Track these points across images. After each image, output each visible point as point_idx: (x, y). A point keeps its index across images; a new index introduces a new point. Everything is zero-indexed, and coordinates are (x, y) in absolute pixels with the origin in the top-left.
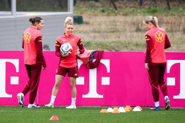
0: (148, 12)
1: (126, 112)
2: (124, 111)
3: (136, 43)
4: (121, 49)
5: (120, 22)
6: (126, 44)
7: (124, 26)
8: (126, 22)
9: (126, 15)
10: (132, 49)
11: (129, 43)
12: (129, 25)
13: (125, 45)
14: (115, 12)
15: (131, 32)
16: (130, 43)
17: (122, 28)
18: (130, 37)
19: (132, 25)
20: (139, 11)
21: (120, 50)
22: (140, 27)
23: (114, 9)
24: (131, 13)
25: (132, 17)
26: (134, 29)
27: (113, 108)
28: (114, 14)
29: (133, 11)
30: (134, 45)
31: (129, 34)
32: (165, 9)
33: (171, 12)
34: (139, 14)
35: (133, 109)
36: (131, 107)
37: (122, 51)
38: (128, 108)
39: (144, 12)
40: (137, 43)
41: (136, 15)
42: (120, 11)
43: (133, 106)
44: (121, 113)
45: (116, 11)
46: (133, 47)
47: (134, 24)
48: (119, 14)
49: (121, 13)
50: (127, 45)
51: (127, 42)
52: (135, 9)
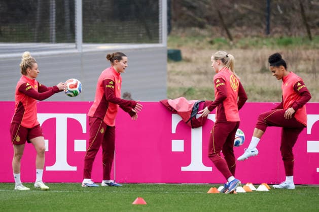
0: (279, 44)
1: (247, 192)
2: (244, 191)
3: (261, 89)
5: (238, 59)
7: (242, 65)
8: (245, 59)
9: (245, 48)
10: (255, 99)
11: (250, 90)
12: (250, 63)
14: (229, 44)
15: (253, 73)
16: (253, 90)
17: (240, 68)
18: (252, 81)
19: (255, 64)
20: (265, 42)
22: (266, 65)
23: (228, 40)
24: (253, 45)
25: (254, 50)
26: (259, 68)
28: (227, 47)
29: (257, 42)
30: (258, 93)
31: (250, 76)
32: (303, 39)
33: (312, 43)
34: (264, 46)
35: (257, 188)
36: (254, 184)
38: (251, 187)
39: (273, 44)
40: (263, 89)
41: (261, 48)
42: (237, 42)
43: (257, 184)
45: (231, 43)
46: (257, 96)
47: (258, 61)
48: (236, 47)
49: (238, 45)
50: (248, 93)
51: (247, 88)
52: (259, 39)
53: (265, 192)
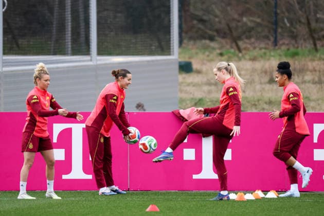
1: (256, 199)
2: (254, 198)
3: (269, 99)
4: (247, 107)
5: (247, 70)
6: (255, 101)
7: (251, 76)
8: (254, 70)
9: (254, 59)
10: (264, 109)
11: (258, 100)
12: (258, 74)
13: (253, 103)
14: (238, 56)
15: (261, 83)
16: (261, 100)
17: (248, 79)
18: (261, 91)
19: (264, 74)
20: (272, 53)
21: (246, 110)
23: (237, 52)
24: (262, 57)
25: (262, 62)
26: (267, 79)
27: (236, 194)
28: (237, 59)
29: (265, 54)
30: (266, 103)
31: (258, 87)
32: (309, 51)
33: (318, 55)
34: (272, 58)
35: (265, 195)
36: (262, 191)
37: (249, 111)
38: (260, 194)
39: (280, 55)
40: (271, 99)
41: (269, 59)
42: (245, 54)
43: (265, 191)
44: (248, 201)
45: (240, 55)
46: (266, 106)
47: (266, 72)
48: (245, 59)
49: (247, 57)
50: (257, 103)
51: (256, 99)
52: (267, 51)
53: (274, 199)
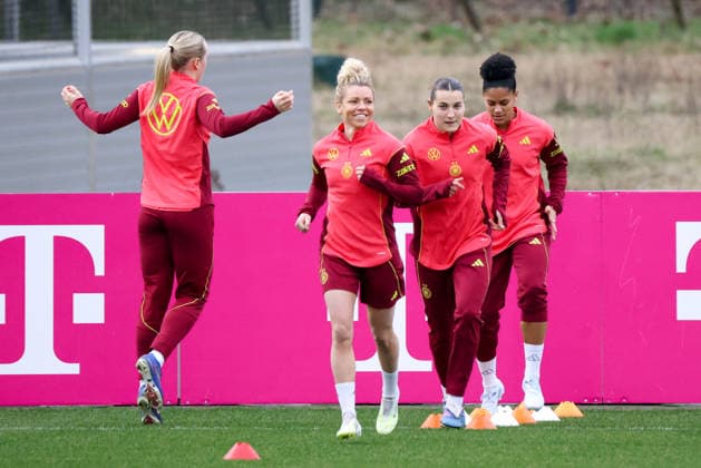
0: (600, 39)
2: (515, 424)
14: (471, 40)
19: (541, 91)
20: (564, 33)
22: (569, 95)
23: (469, 30)
24: (534, 42)
25: (537, 56)
26: (549, 102)
28: (468, 48)
29: (544, 33)
32: (663, 27)
33: (686, 37)
34: (564, 47)
39: (584, 39)
41: (554, 50)
42: (492, 35)
44: (501, 430)
45: (478, 37)
47: (547, 84)
48: (490, 47)
49: (496, 43)
52: (550, 28)
